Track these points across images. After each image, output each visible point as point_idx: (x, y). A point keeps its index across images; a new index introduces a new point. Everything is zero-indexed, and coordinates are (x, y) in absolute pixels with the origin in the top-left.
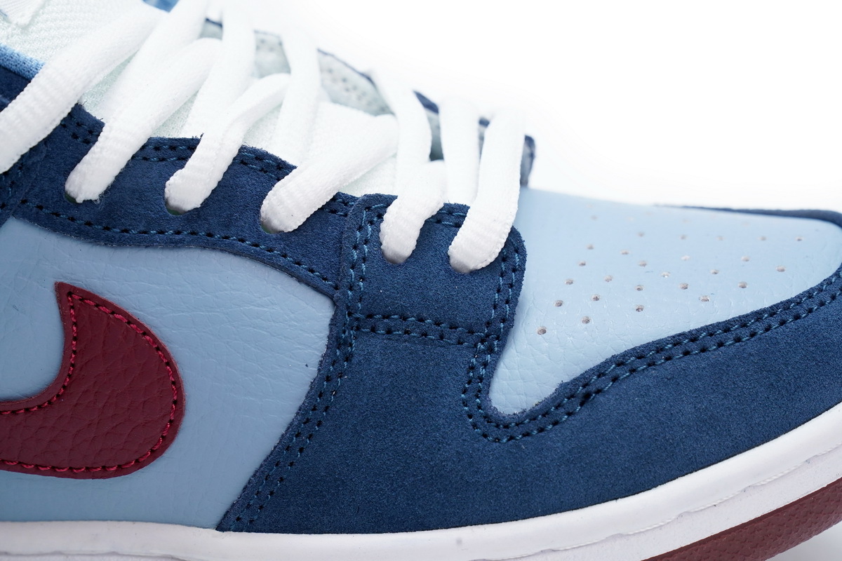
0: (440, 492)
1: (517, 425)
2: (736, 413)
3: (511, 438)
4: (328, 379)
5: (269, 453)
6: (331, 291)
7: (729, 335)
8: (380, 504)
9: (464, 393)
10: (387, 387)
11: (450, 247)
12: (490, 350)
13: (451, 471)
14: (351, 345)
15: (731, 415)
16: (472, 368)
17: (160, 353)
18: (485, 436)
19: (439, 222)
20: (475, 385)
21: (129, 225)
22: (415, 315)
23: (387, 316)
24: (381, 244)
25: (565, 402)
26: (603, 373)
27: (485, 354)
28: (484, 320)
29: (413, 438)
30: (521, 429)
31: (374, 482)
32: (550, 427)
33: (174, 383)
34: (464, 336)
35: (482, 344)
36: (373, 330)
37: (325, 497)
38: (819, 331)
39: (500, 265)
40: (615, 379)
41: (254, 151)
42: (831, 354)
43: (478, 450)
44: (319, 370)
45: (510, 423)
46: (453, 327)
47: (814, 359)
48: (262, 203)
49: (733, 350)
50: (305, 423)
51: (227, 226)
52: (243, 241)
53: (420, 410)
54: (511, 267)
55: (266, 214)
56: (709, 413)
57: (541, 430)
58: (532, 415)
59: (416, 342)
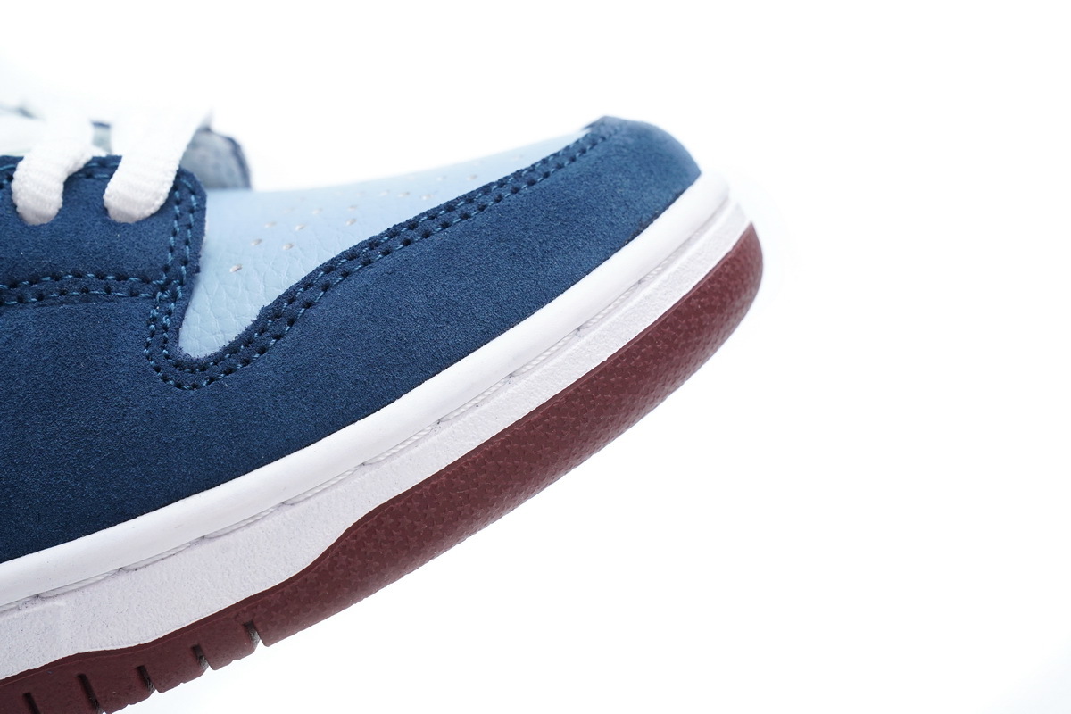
0: (135, 465)
1: (215, 364)
2: (477, 293)
3: (212, 380)
7: (453, 214)
8: (64, 501)
9: (147, 348)
10: (47, 360)
11: (105, 195)
12: (174, 297)
13: (143, 436)
15: (471, 296)
16: (154, 319)
18: (179, 386)
19: (89, 176)
20: (159, 336)
22: (69, 271)
23: (35, 280)
24: (16, 207)
25: (269, 324)
26: (309, 285)
27: (168, 302)
28: (159, 265)
29: (89, 411)
30: (222, 367)
31: (52, 476)
32: (257, 356)
34: (138, 286)
35: (163, 292)
36: (21, 300)
38: (559, 191)
39: (174, 209)
40: (326, 288)
42: (577, 211)
43: (173, 403)
45: (209, 364)
46: (122, 278)
47: (558, 219)
49: (461, 226)
53: (94, 376)
54: (187, 209)
56: (445, 299)
57: (246, 362)
59: (76, 301)
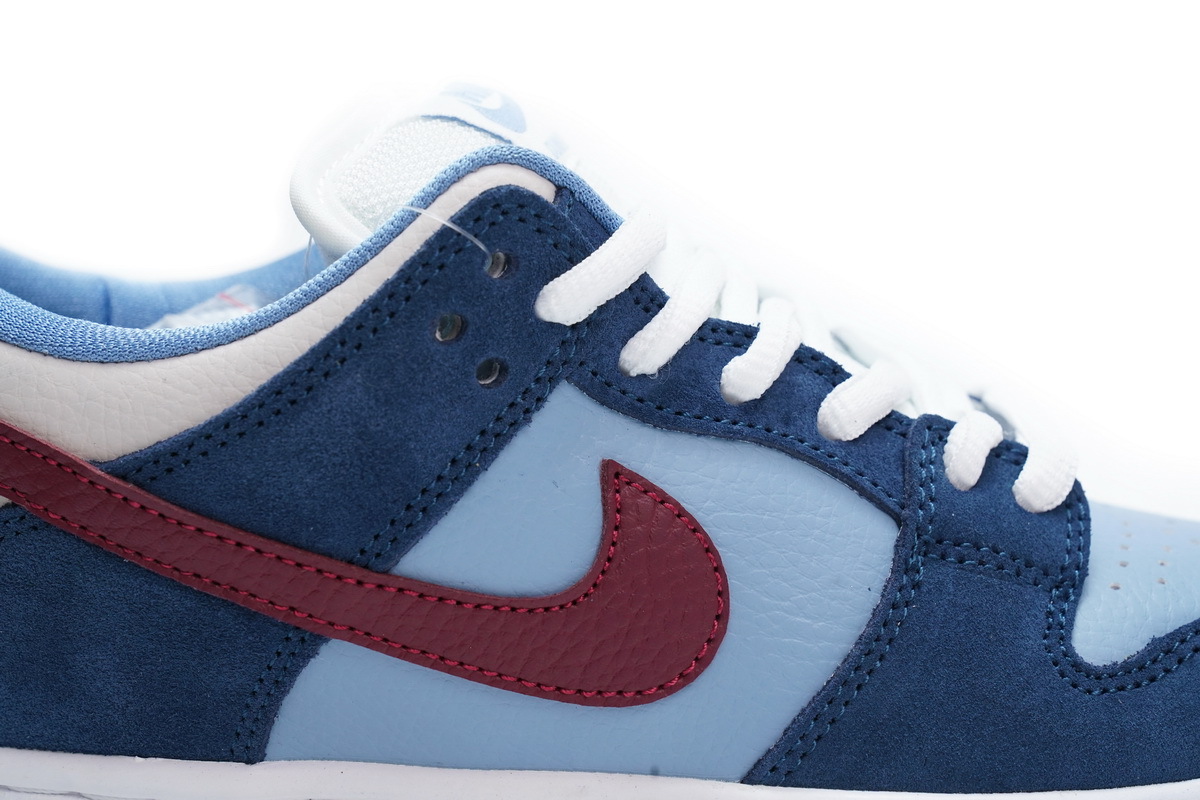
0: (1024, 746)
1: (1110, 676)
3: (1105, 691)
4: (894, 606)
5: (820, 688)
6: (897, 509)
8: (952, 756)
9: (1046, 639)
10: (961, 621)
11: (1016, 481)
12: (1066, 598)
14: (918, 572)
16: (1051, 613)
17: (711, 556)
18: (1075, 686)
19: (1000, 455)
20: (1056, 632)
21: (685, 408)
22: (989, 545)
23: (958, 543)
24: (945, 468)
25: (1161, 656)
27: (1062, 601)
28: (1058, 563)
29: (993, 681)
30: (1115, 683)
31: (947, 730)
32: (1146, 682)
33: (720, 594)
34: (1040, 577)
35: (1057, 590)
36: (943, 557)
37: (887, 744)
39: (1068, 513)
41: (810, 350)
43: (1069, 700)
44: (883, 596)
45: (1103, 674)
46: (1029, 565)
48: (819, 405)
50: (866, 655)
51: (787, 424)
52: (802, 441)
53: (1001, 651)
54: (1077, 515)
55: (824, 419)
57: (1137, 685)
58: (1127, 667)
59: (992, 575)
